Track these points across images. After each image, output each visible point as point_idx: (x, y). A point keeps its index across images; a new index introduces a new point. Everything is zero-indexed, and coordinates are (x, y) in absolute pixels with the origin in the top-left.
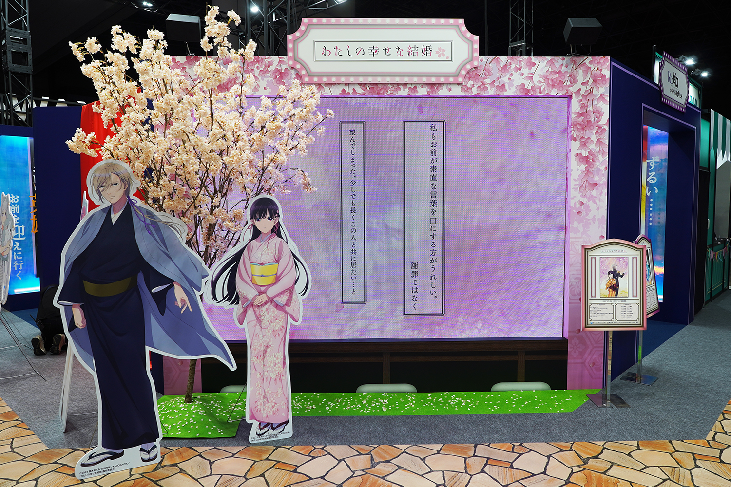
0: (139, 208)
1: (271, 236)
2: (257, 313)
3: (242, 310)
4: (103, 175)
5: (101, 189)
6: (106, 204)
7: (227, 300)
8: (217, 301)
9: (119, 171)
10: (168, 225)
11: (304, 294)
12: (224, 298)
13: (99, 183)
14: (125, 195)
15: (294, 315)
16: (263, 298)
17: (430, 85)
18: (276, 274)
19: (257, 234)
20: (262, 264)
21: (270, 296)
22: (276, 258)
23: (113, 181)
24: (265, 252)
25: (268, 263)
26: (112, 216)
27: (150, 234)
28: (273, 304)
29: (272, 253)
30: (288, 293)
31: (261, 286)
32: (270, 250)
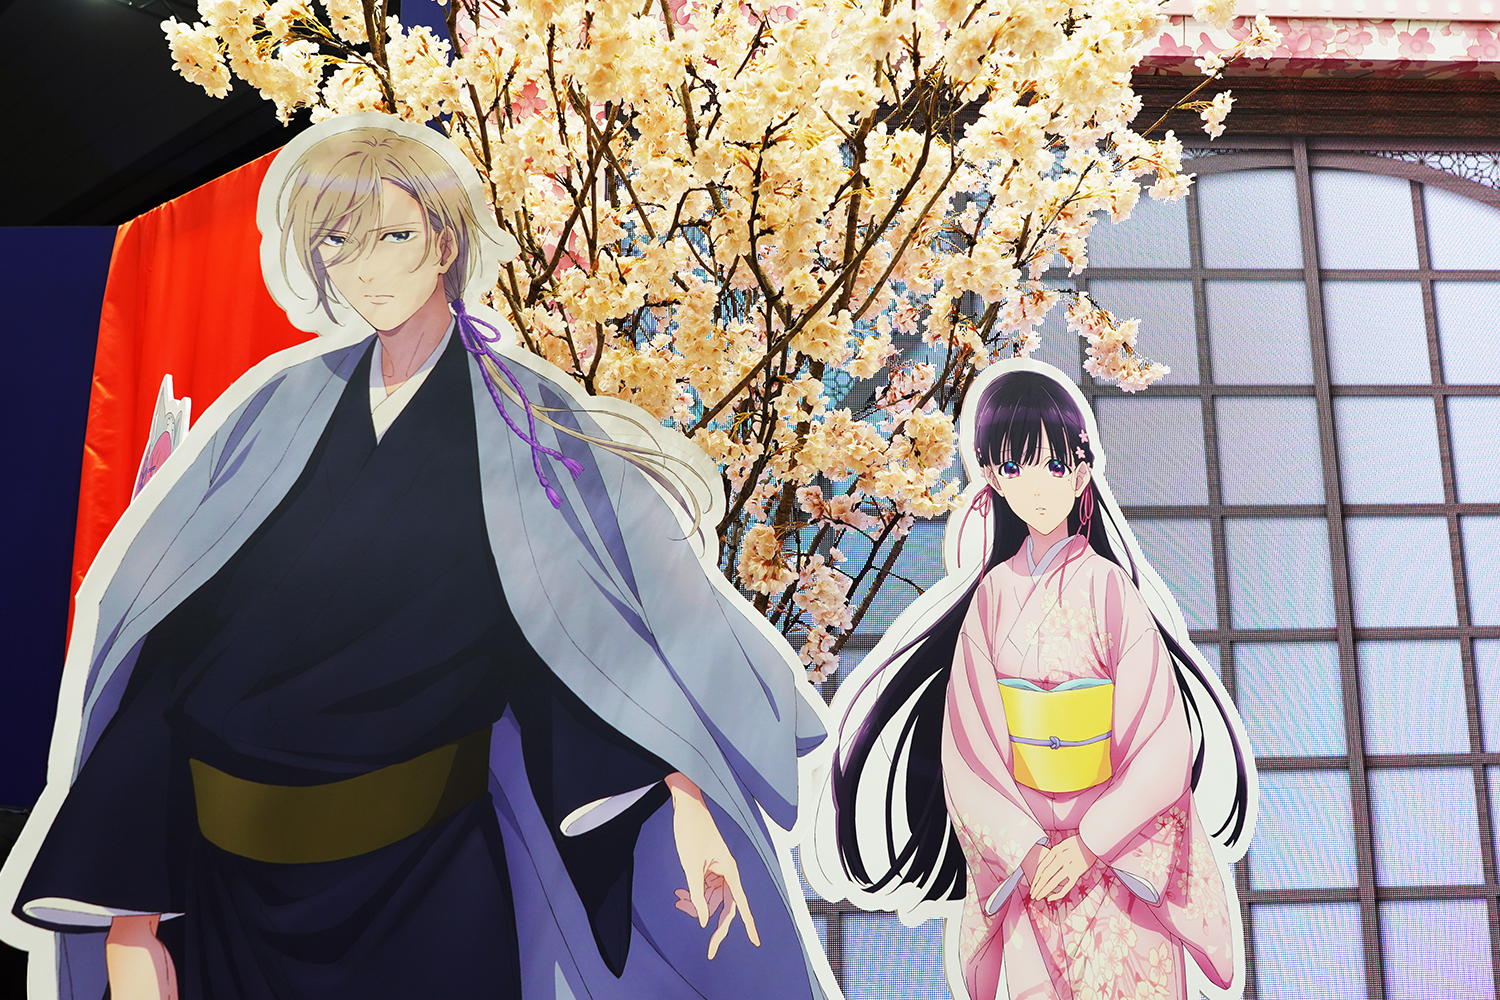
0: (507, 365)
1: (1069, 548)
2: (1052, 946)
3: (982, 932)
4: (345, 181)
5: (329, 251)
6: (347, 333)
7: (909, 878)
8: (866, 880)
9: (422, 177)
10: (644, 466)
11: (1235, 836)
12: (896, 865)
13: (320, 216)
14: (442, 294)
15: (1210, 951)
16: (1066, 864)
17: (1475, 27)
18: (1110, 735)
19: (1010, 535)
20: (1046, 685)
21: (1100, 848)
22: (1103, 652)
23: (389, 220)
24: (1053, 622)
25: (1072, 677)
26: (376, 394)
27: (556, 504)
28: (1114, 891)
29: (1081, 628)
30: (1168, 833)
31: (1054, 797)
32: (1071, 613)
